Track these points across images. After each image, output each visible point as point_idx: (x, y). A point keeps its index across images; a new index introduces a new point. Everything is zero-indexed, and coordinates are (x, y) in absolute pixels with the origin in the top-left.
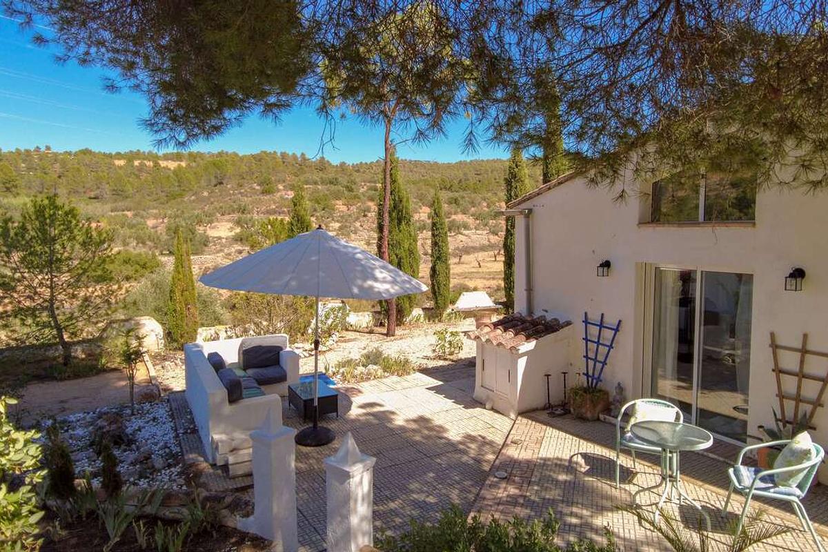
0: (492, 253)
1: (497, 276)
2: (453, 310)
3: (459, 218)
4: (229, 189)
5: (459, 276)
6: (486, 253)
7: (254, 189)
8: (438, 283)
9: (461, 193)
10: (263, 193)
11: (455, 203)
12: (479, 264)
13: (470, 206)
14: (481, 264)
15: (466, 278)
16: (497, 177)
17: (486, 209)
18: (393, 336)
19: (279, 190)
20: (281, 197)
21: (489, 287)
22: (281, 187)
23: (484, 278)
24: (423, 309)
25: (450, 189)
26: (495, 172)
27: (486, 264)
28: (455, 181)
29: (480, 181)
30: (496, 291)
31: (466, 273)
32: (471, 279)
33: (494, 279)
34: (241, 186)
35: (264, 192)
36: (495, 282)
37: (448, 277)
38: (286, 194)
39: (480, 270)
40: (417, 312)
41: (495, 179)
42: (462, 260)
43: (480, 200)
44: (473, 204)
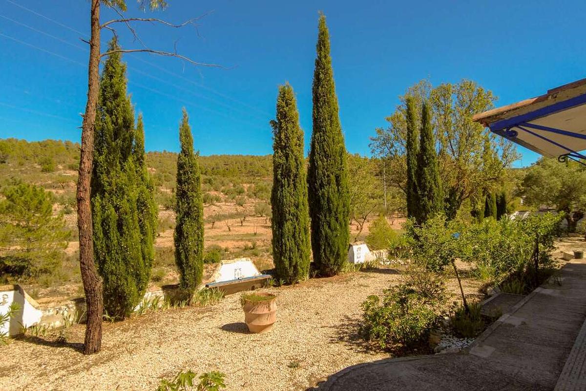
0: (239, 220)
1: (244, 238)
2: (207, 286)
3: (213, 193)
4: (11, 167)
5: (213, 238)
6: (234, 220)
7: (35, 168)
8: (186, 250)
9: (214, 176)
10: (42, 171)
11: (209, 182)
12: (229, 228)
13: (221, 186)
14: (231, 228)
15: (218, 240)
16: (240, 167)
17: (232, 188)
18: (95, 351)
19: (58, 169)
20: (60, 175)
21: (238, 248)
22: (60, 167)
23: (234, 240)
24: (165, 288)
25: (205, 174)
26: (238, 164)
27: (235, 229)
28: (208, 168)
29: (227, 169)
30: (244, 250)
31: (218, 236)
32: (223, 241)
33: (242, 240)
34: (22, 165)
35: (45, 170)
36: (243, 243)
37: (200, 241)
38: (64, 173)
39: (230, 233)
40: (153, 293)
41: (238, 168)
42: (214, 226)
43: (228, 181)
44: (223, 184)
